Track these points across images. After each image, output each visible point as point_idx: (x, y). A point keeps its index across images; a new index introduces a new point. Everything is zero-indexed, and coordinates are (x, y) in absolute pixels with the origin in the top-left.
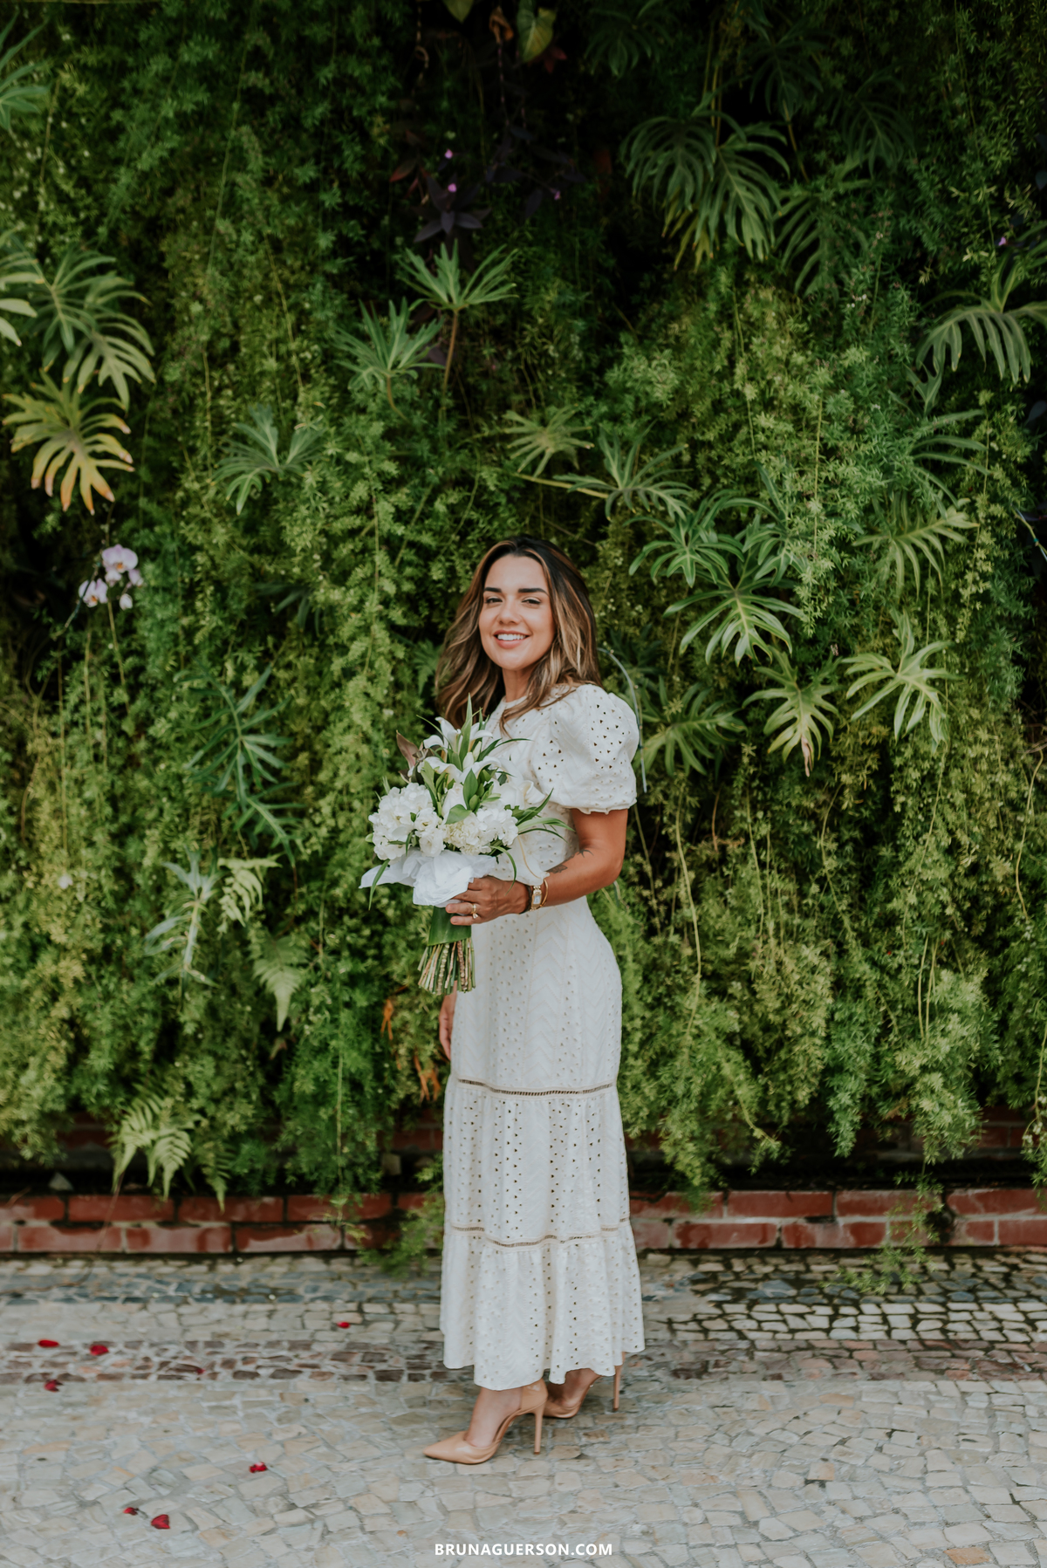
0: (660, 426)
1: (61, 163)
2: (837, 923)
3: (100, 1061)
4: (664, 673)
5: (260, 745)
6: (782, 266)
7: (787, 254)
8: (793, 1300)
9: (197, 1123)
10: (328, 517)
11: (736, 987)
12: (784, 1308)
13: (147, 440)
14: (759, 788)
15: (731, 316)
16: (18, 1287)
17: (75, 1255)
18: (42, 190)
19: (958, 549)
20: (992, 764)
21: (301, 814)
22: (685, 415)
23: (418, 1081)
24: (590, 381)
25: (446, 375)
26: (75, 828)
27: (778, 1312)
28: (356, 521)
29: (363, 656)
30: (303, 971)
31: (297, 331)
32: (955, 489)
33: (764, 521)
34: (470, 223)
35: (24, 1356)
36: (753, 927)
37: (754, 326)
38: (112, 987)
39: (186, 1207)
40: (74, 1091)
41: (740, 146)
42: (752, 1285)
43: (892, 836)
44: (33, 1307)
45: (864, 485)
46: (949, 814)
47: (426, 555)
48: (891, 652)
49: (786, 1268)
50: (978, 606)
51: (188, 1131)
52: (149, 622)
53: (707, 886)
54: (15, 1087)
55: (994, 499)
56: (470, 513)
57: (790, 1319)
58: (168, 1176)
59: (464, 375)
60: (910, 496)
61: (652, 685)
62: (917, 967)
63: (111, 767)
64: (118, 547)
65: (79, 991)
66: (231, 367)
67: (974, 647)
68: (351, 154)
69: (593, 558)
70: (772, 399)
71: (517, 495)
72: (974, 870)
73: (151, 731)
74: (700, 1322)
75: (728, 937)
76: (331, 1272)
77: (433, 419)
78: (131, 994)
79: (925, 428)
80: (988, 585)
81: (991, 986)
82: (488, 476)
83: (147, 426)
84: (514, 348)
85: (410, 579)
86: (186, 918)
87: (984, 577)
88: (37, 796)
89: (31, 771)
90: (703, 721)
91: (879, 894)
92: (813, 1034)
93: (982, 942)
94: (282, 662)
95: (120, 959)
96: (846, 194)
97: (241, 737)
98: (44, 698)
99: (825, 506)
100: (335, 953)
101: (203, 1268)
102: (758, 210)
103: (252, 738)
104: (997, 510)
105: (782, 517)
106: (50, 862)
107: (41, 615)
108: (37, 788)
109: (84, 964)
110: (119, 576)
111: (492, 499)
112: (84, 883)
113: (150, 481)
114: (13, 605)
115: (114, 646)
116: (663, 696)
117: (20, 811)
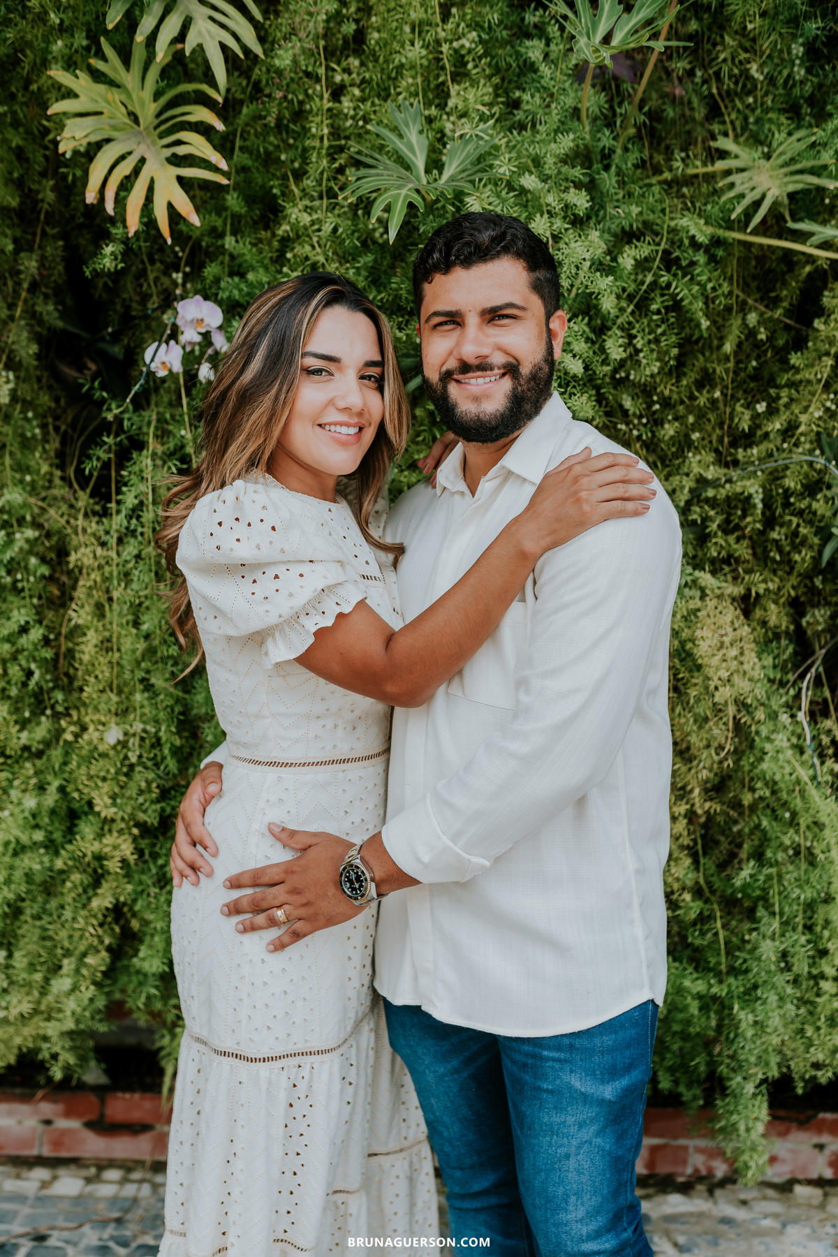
3: (152, 960)
13: (240, 158)
17: (112, 1164)
26: (128, 666)
31: (447, 14)
40: (117, 999)
54: (44, 996)
56: (655, 276)
64: (198, 297)
65: (127, 875)
66: (354, 64)
71: (720, 252)
83: (238, 143)
84: (705, 66)
88: (80, 622)
89: (74, 588)
98: (92, 496)
106: (96, 709)
107: (92, 388)
108: (82, 612)
109: (135, 840)
110: (198, 339)
111: (687, 255)
112: (138, 738)
113: (243, 211)
114: (56, 375)
115: (185, 433)
117: (57, 638)
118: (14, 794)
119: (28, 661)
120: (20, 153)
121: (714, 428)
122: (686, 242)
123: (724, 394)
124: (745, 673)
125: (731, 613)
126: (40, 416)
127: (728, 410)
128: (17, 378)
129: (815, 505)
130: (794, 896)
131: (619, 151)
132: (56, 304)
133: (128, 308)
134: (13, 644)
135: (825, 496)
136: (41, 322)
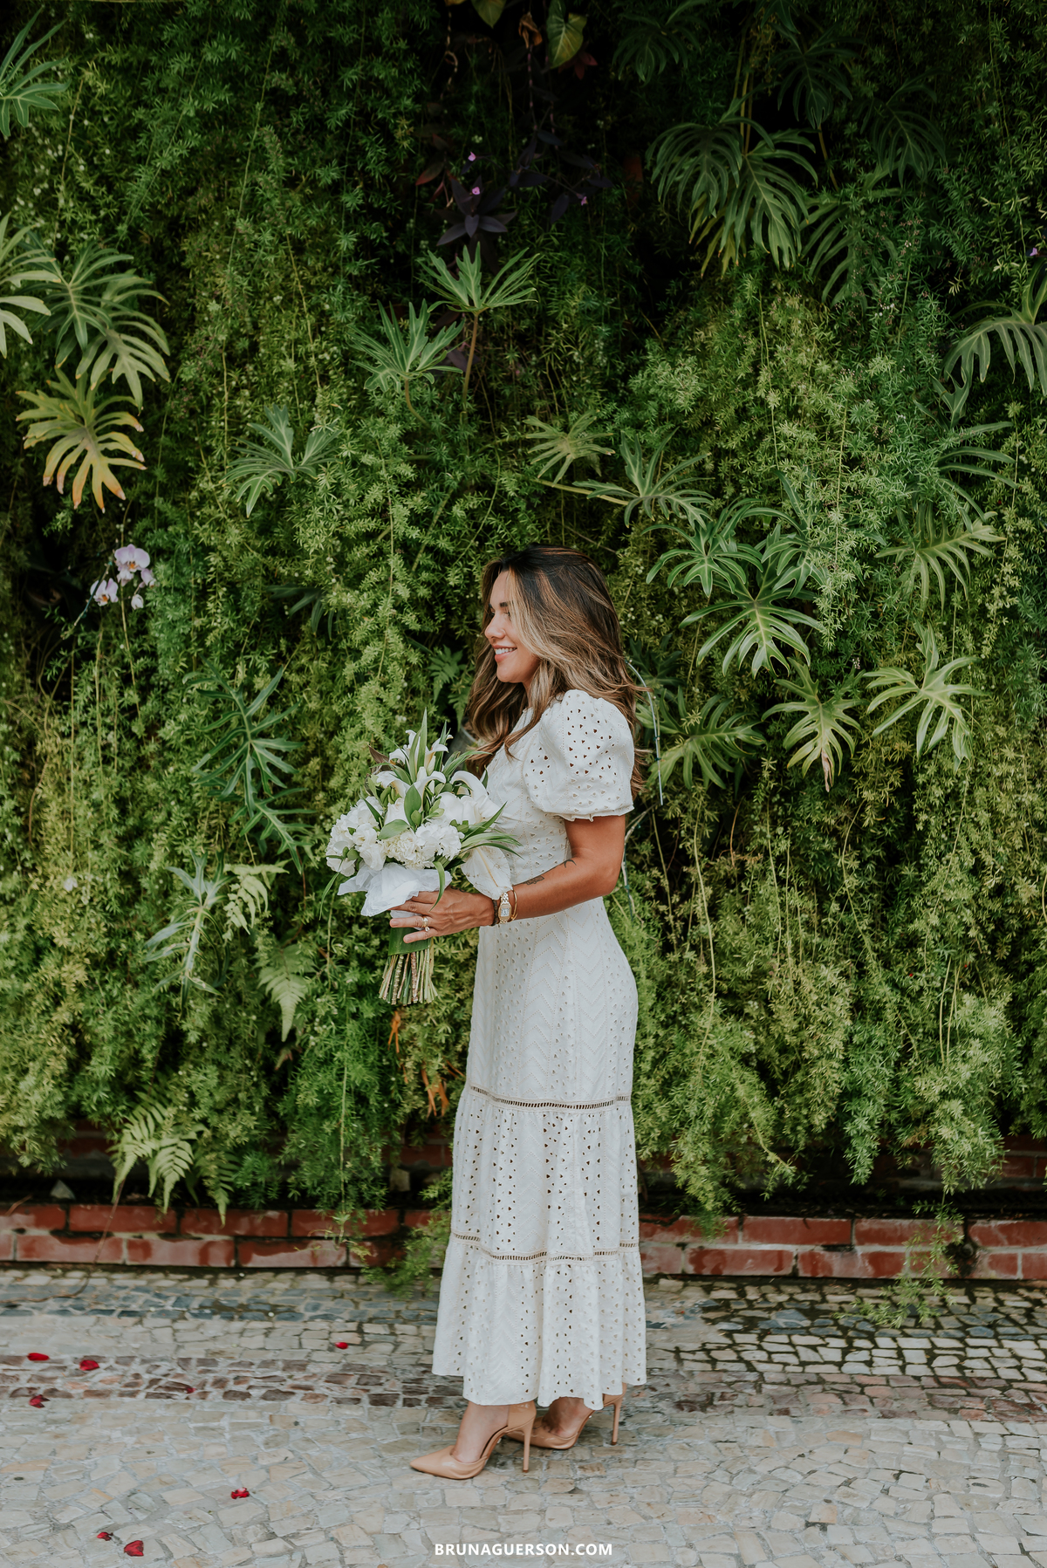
0: (683, 433)
1: (81, 161)
2: (857, 943)
3: (101, 1067)
4: (683, 684)
5: (268, 749)
6: (809, 276)
7: (815, 263)
8: (806, 1331)
9: (200, 1134)
10: (342, 520)
11: (752, 1007)
12: (797, 1339)
14: (779, 803)
15: (757, 324)
16: (13, 1299)
17: (75, 1266)
18: (62, 188)
19: (985, 563)
20: (1017, 783)
21: (311, 820)
22: (709, 423)
23: (425, 1095)
24: (614, 387)
25: (467, 378)
26: (82, 830)
27: (790, 1343)
28: (371, 524)
29: (376, 661)
30: (309, 981)
31: (317, 331)
32: (982, 503)
33: (785, 531)
34: (495, 226)
35: (12, 1370)
36: (771, 946)
37: (780, 334)
38: (115, 993)
39: (188, 1220)
40: (74, 1098)
41: (768, 154)
42: (765, 1315)
43: (916, 855)
44: (27, 1318)
45: (886, 496)
46: (973, 834)
47: (443, 560)
48: (915, 667)
49: (801, 1297)
50: (1005, 621)
51: (191, 1142)
52: (161, 621)
53: (725, 902)
54: (14, 1093)
55: (1023, 512)
56: (488, 519)
57: (801, 1350)
58: (168, 1187)
59: (486, 381)
60: (935, 508)
61: (671, 695)
62: (938, 990)
63: (120, 769)
64: (133, 545)
65: (82, 996)
66: (250, 368)
67: (1001, 663)
68: (374, 154)
69: (614, 567)
70: (797, 407)
71: (537, 501)
72: (999, 891)
73: (161, 733)
74: (708, 1351)
75: (744, 955)
76: (334, 1290)
77: (452, 422)
78: (135, 1000)
79: (952, 439)
80: (1016, 600)
81: (1016, 1012)
82: (508, 482)
83: (164, 426)
84: (539, 353)
85: (427, 584)
86: (189, 923)
87: (1012, 592)
88: (45, 796)
89: (40, 771)
90: (722, 734)
91: (901, 914)
92: (830, 1056)
93: (1007, 966)
94: (296, 665)
95: (125, 964)
96: (875, 203)
97: (251, 741)
98: (55, 698)
99: (847, 516)
100: (344, 962)
101: (204, 1282)
102: (784, 217)
103: (262, 742)
104: (1026, 524)
105: (804, 526)
106: (56, 864)
107: (53, 614)
108: (46, 789)
109: (87, 969)
110: (131, 576)
111: (512, 504)
112: (89, 886)
113: (166, 479)
114: (28, 604)
115: (126, 646)
116: (681, 707)
117: (27, 811)
119: (3, 826)
126: (16, 636)
132: (26, 551)
136: (14, 564)
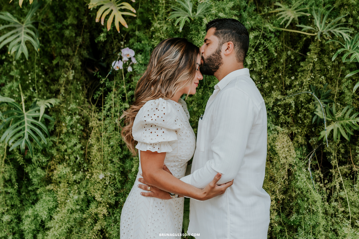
4: (334, 102)
13: (140, 10)
26: (106, 156)
56: (260, 40)
64: (128, 48)
65: (105, 219)
71: (278, 34)
82: (270, 27)
83: (140, 5)
88: (92, 143)
89: (90, 133)
90: (351, 120)
98: (96, 106)
106: (96, 169)
107: (97, 74)
108: (93, 140)
109: (107, 209)
110: (127, 60)
111: (269, 35)
112: (109, 177)
113: (141, 24)
114: (87, 72)
115: (124, 87)
116: (334, 110)
117: (85, 148)
118: (71, 195)
119: (76, 154)
120: (77, 9)
121: (280, 84)
122: (269, 31)
123: (282, 74)
124: (291, 155)
125: (286, 138)
126: (82, 83)
127: (284, 79)
128: (75, 72)
129: (310, 106)
130: (308, 223)
131: (248, 7)
132: (87, 51)
133: (108, 52)
134: (72, 150)
135: (313, 103)
136: (82, 56)
